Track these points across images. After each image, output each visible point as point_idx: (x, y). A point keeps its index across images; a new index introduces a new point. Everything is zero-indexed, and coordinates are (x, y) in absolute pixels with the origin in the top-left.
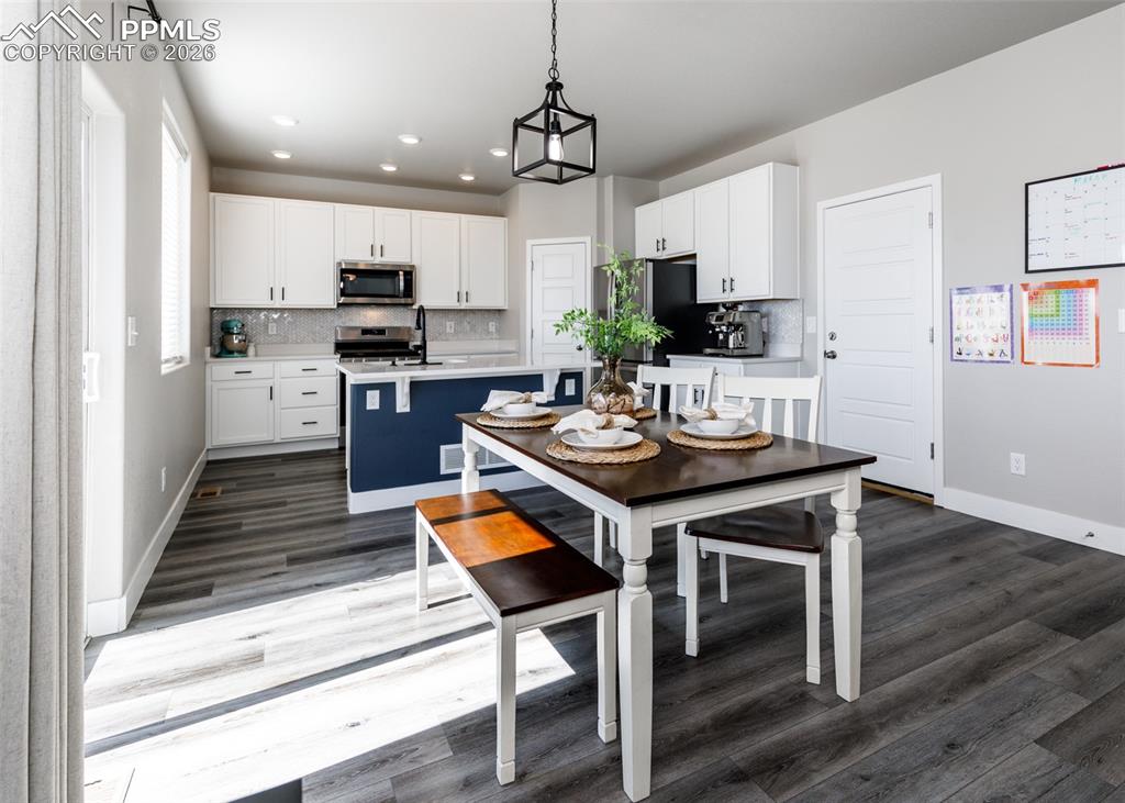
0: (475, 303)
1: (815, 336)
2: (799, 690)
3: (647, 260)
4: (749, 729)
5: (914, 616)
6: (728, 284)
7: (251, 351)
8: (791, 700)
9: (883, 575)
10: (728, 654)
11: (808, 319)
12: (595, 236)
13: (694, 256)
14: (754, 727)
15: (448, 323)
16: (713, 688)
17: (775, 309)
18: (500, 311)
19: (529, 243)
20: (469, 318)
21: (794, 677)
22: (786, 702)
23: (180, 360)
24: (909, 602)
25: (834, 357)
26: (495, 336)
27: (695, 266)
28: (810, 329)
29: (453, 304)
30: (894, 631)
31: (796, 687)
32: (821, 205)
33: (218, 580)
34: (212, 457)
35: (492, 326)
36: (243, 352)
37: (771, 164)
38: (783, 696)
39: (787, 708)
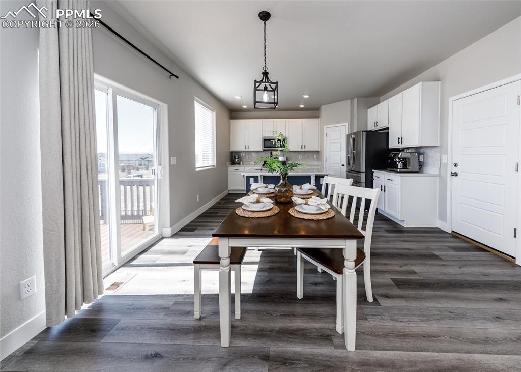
0: (307, 149)
1: (446, 164)
2: (328, 332)
3: (363, 131)
4: (290, 340)
5: (434, 322)
6: (401, 140)
7: (241, 163)
8: (321, 336)
9: (435, 293)
10: (314, 303)
11: (443, 156)
12: (349, 123)
13: (388, 128)
14: (293, 340)
15: (299, 156)
16: (294, 315)
17: (427, 151)
18: (318, 151)
19: (325, 127)
20: (307, 154)
21: (331, 326)
22: (318, 336)
24: (438, 313)
25: (456, 175)
26: (316, 160)
27: (388, 132)
28: (443, 161)
29: (300, 150)
30: (411, 325)
31: (329, 331)
32: (451, 99)
33: (199, 228)
34: (230, 192)
35: (315, 157)
36: (239, 164)
37: (421, 83)
38: (319, 332)
39: (315, 338)
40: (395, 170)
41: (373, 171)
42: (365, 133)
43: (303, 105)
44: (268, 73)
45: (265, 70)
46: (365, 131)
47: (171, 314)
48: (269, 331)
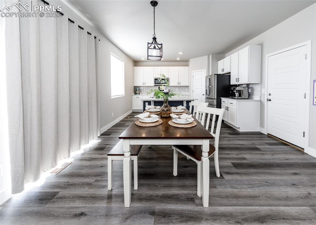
0: (181, 85)
1: (264, 94)
2: (192, 196)
4: (169, 201)
5: (256, 188)
6: (238, 80)
7: (141, 93)
8: (187, 198)
9: (258, 171)
10: (184, 179)
11: (262, 89)
12: (207, 69)
13: (230, 73)
14: (170, 201)
15: (177, 89)
16: (171, 186)
17: (253, 86)
18: (188, 86)
19: (192, 71)
20: (181, 88)
21: (194, 192)
23: (123, 95)
24: (259, 182)
25: (270, 100)
26: (187, 91)
27: (230, 75)
28: (263, 92)
29: (177, 85)
30: (243, 190)
31: (193, 195)
32: (267, 56)
33: (113, 133)
34: (134, 111)
35: (186, 90)
36: (139, 94)
37: (249, 46)
38: (187, 196)
39: (184, 200)
40: (234, 97)
41: (221, 98)
42: (216, 76)
43: (179, 58)
44: (156, 38)
45: (154, 37)
46: (216, 74)
47: (93, 188)
48: (155, 196)
